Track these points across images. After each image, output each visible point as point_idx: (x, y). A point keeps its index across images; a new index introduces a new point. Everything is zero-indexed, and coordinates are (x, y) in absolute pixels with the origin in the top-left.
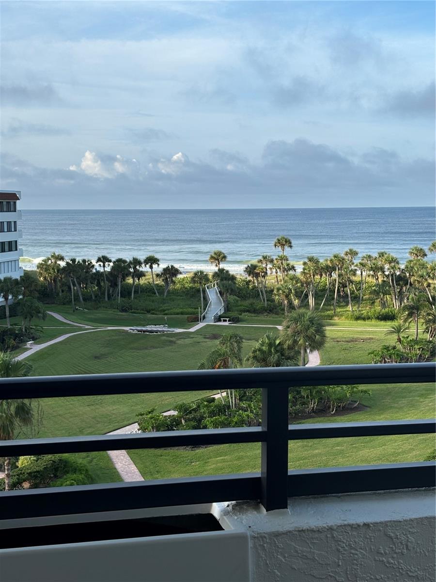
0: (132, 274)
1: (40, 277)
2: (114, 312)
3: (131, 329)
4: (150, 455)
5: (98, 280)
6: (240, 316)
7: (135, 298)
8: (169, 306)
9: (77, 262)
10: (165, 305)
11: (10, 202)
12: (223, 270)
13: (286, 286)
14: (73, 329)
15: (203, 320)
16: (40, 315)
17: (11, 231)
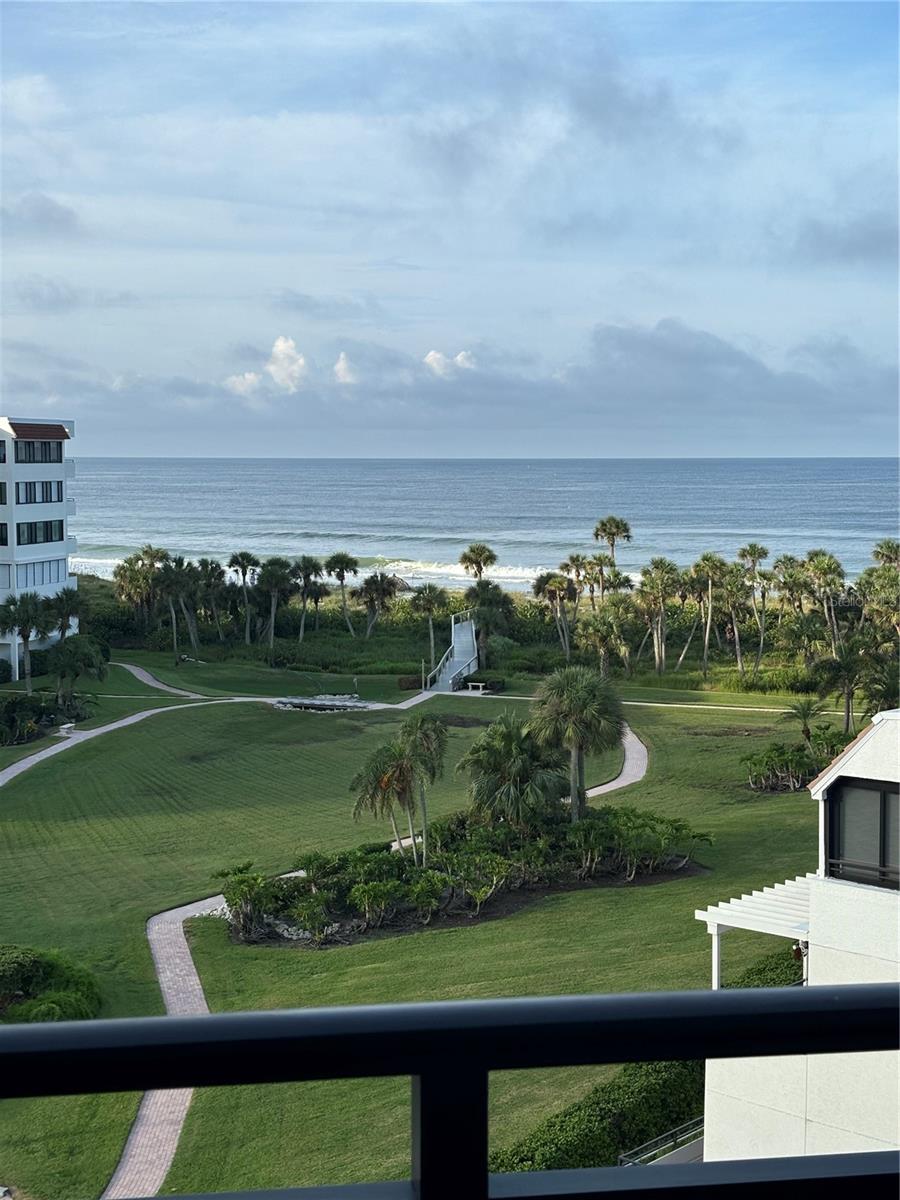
0: (301, 591)
1: (121, 595)
2: (258, 666)
3: (279, 702)
4: (234, 956)
5: (234, 602)
6: (507, 679)
7: (305, 639)
8: (370, 656)
9: (185, 564)
10: (362, 654)
11: (49, 443)
12: (488, 583)
13: (602, 618)
14: (165, 699)
15: (431, 686)
16: (93, 671)
17: (51, 501)
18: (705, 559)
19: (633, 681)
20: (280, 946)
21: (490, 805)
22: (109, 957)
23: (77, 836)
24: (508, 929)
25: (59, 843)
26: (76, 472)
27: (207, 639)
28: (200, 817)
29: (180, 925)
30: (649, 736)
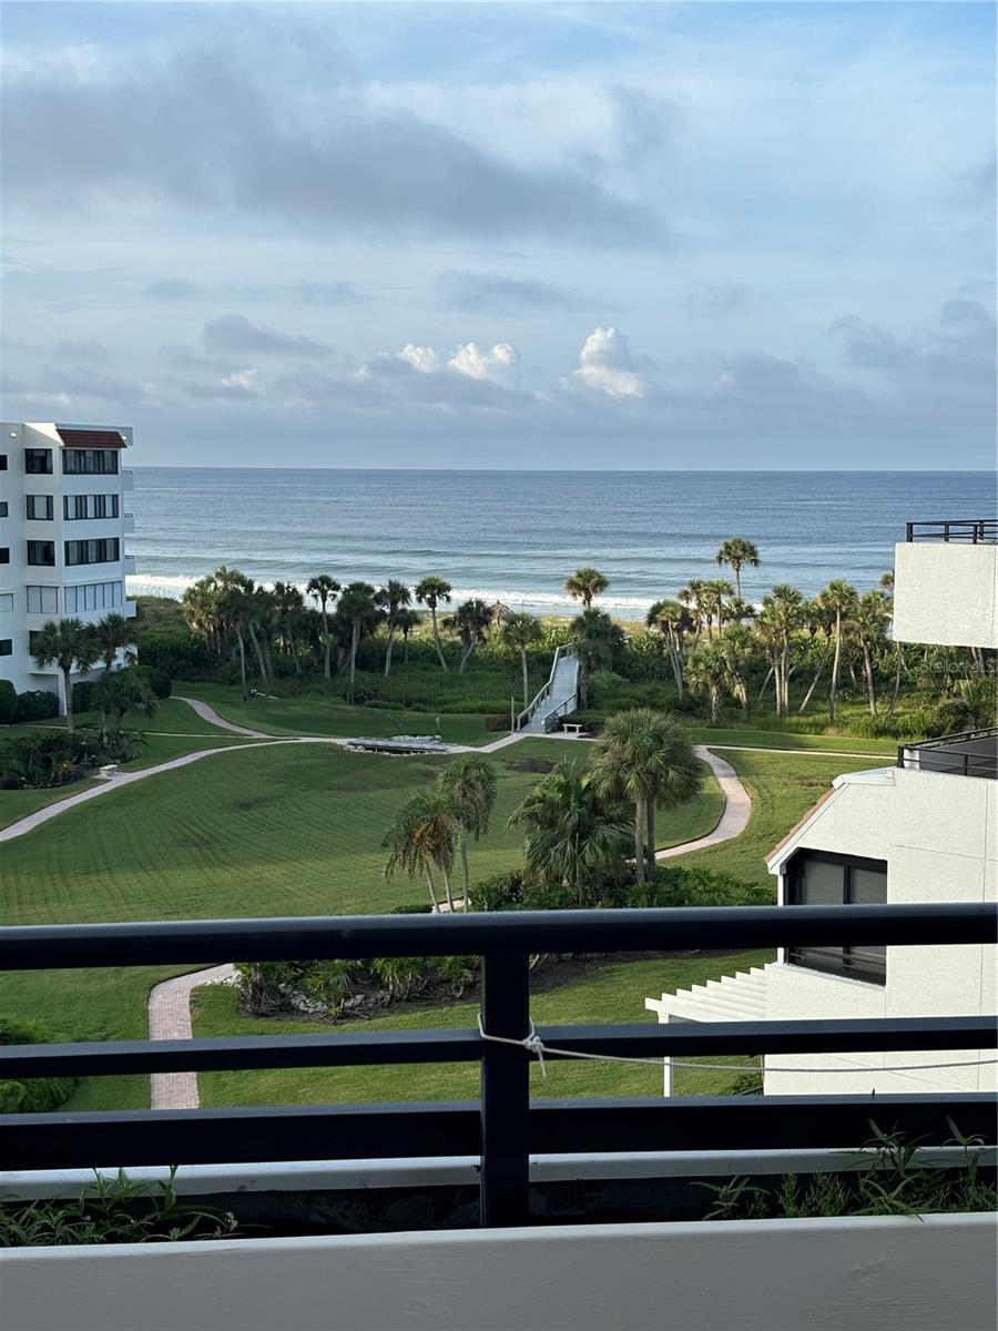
0: (388, 618)
1: (191, 622)
2: (333, 703)
3: (350, 744)
5: (314, 630)
7: (391, 673)
8: (460, 693)
9: (256, 589)
10: (454, 691)
11: (103, 451)
12: (596, 612)
13: (715, 653)
14: (224, 737)
15: (522, 727)
16: (141, 706)
17: (105, 517)
18: (833, 587)
19: (751, 723)
20: (292, 1020)
21: (544, 865)
22: (101, 1029)
23: (94, 891)
24: (550, 1005)
25: (74, 899)
26: (135, 484)
27: (282, 672)
28: (235, 872)
29: (187, 993)
30: (757, 787)
